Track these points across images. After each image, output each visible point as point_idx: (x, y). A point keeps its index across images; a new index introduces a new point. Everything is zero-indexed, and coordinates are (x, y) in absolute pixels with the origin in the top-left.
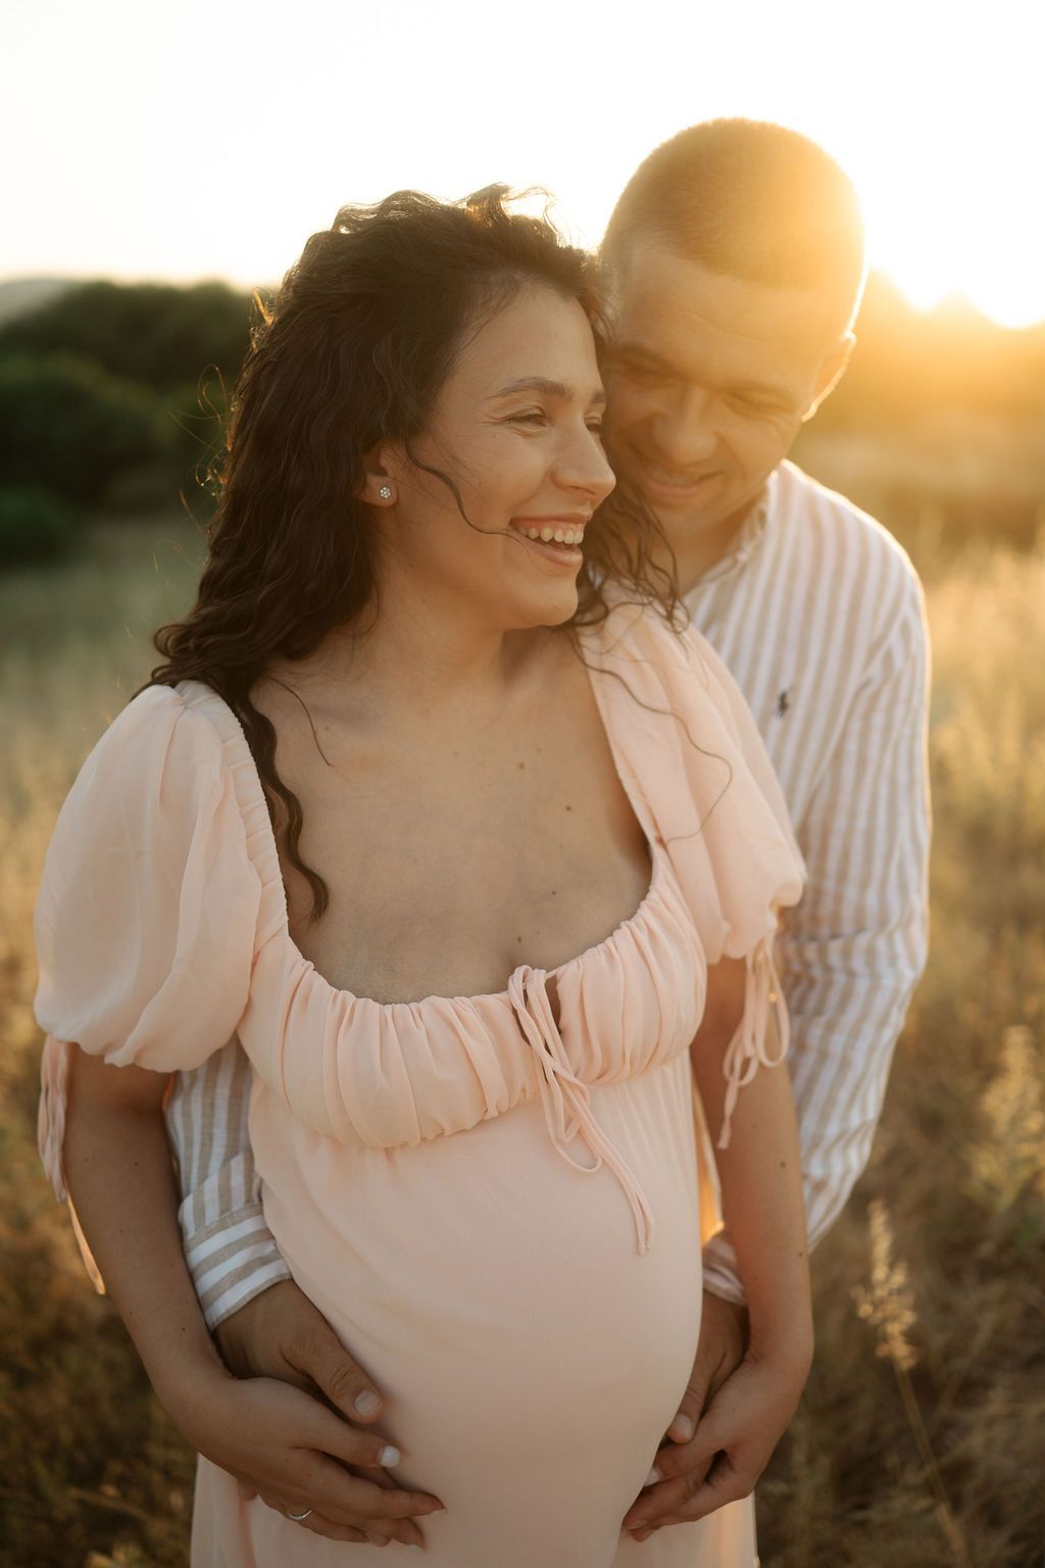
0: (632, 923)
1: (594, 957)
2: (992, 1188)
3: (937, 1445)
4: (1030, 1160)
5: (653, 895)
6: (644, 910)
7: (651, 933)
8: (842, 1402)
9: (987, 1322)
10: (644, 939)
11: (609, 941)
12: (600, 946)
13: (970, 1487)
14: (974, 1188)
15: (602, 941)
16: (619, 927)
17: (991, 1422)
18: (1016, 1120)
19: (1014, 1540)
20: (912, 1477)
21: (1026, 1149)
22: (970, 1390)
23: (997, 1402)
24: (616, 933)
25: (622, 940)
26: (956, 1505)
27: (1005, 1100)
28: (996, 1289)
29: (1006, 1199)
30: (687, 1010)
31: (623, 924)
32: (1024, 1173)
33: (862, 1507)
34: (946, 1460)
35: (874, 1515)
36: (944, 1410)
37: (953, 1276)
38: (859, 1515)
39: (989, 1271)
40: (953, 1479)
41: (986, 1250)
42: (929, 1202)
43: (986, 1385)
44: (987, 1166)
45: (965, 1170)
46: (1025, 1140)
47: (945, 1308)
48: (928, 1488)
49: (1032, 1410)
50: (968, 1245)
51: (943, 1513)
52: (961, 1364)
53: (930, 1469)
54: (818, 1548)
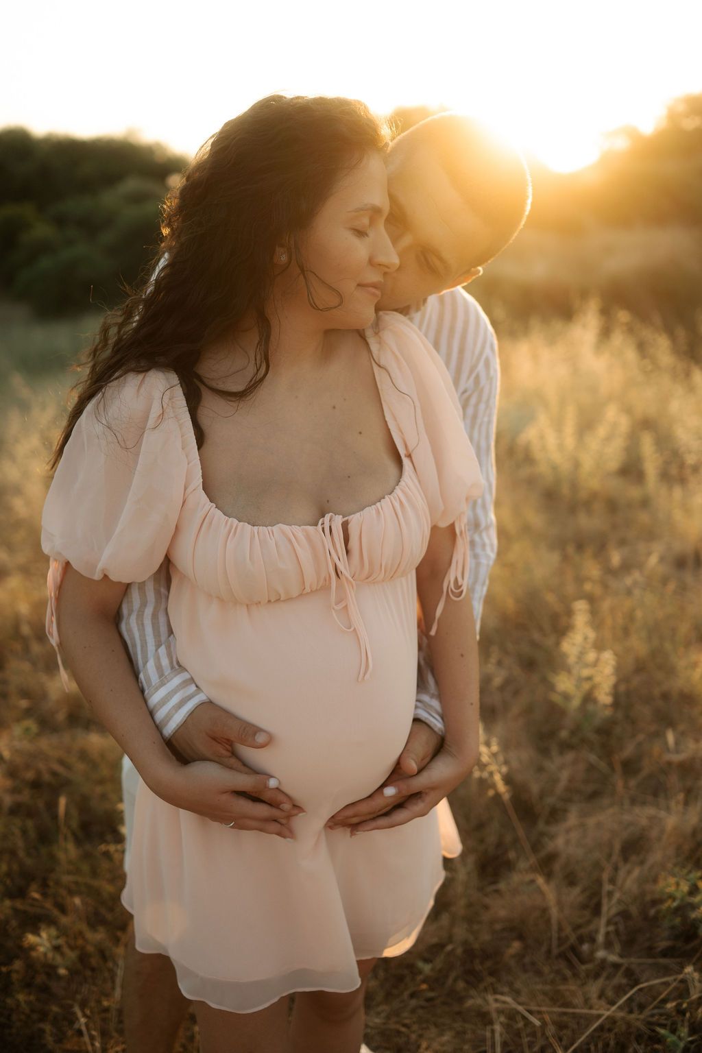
0: (391, 496)
1: (370, 511)
2: (567, 697)
3: (536, 847)
4: (589, 678)
5: (402, 483)
6: (398, 491)
7: (401, 503)
8: (480, 826)
9: (565, 776)
10: (397, 505)
11: (378, 504)
12: (373, 506)
13: (557, 867)
14: (556, 698)
15: (375, 504)
16: (384, 498)
17: (568, 831)
18: (582, 654)
19: (584, 891)
20: (522, 865)
21: (586, 672)
22: (555, 815)
23: (572, 819)
24: (382, 500)
25: (386, 502)
26: (549, 876)
27: (574, 644)
28: (570, 756)
29: (576, 703)
30: (417, 546)
31: (386, 496)
32: (586, 686)
33: (494, 883)
34: (543, 854)
35: (502, 886)
36: (541, 826)
37: (545, 752)
38: (493, 887)
39: (565, 747)
40: (546, 865)
41: (564, 734)
42: (528, 710)
43: (565, 811)
44: (564, 683)
45: (551, 687)
46: (587, 666)
47: (540, 769)
48: (532, 869)
49: (591, 821)
50: (552, 734)
51: (540, 880)
52: (550, 800)
53: (533, 860)
54: (470, 905)
